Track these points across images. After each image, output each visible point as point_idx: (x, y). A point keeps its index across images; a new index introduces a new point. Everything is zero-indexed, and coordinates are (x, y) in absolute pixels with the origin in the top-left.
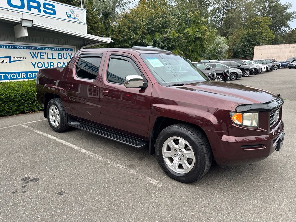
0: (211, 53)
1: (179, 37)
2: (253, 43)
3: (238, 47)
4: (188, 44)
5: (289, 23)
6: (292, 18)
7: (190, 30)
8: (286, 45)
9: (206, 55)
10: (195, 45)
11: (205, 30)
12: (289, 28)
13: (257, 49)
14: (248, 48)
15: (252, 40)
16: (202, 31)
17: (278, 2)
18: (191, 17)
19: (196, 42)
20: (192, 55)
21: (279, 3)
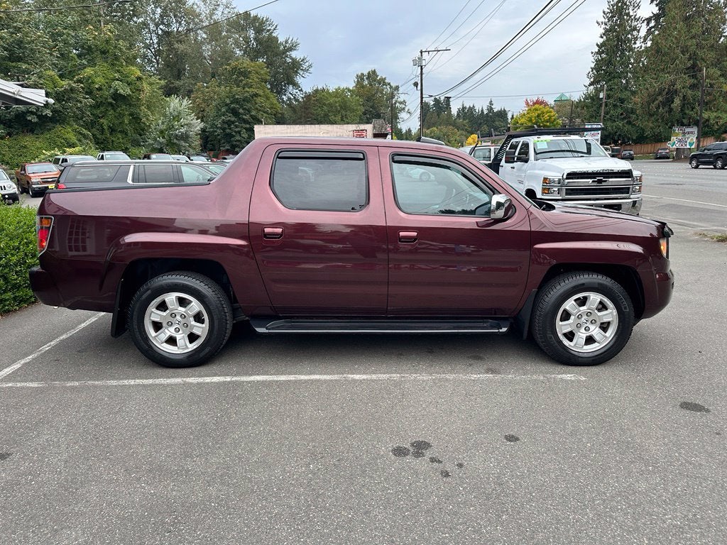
0: (163, 137)
1: (72, 90)
2: (244, 117)
3: (213, 126)
4: (97, 112)
5: (299, 80)
6: (302, 70)
7: (96, 73)
8: (313, 126)
9: (150, 141)
10: (117, 115)
11: (139, 79)
12: (301, 90)
13: (260, 132)
14: (237, 130)
15: (241, 111)
16: (129, 80)
17: (272, 32)
18: (94, 38)
19: (118, 107)
20: (113, 141)
21: (274, 35)
